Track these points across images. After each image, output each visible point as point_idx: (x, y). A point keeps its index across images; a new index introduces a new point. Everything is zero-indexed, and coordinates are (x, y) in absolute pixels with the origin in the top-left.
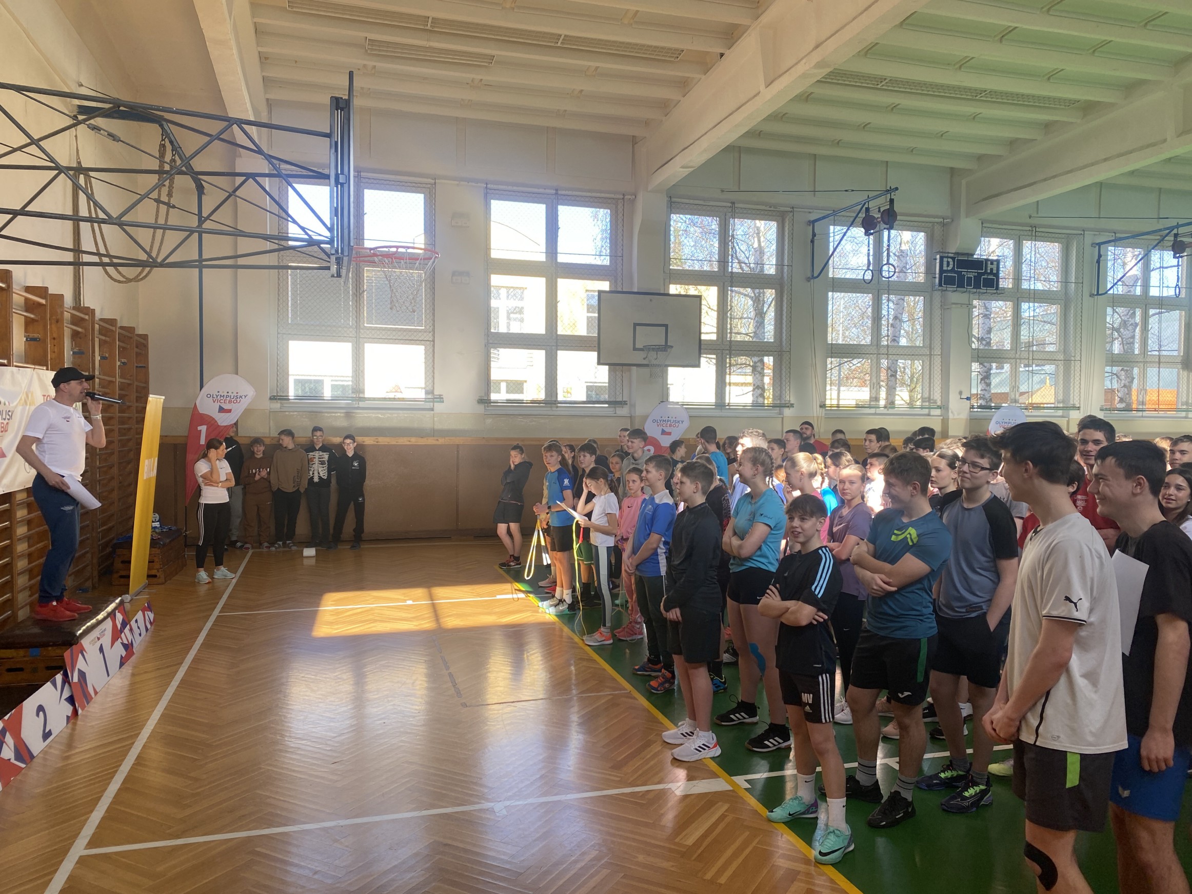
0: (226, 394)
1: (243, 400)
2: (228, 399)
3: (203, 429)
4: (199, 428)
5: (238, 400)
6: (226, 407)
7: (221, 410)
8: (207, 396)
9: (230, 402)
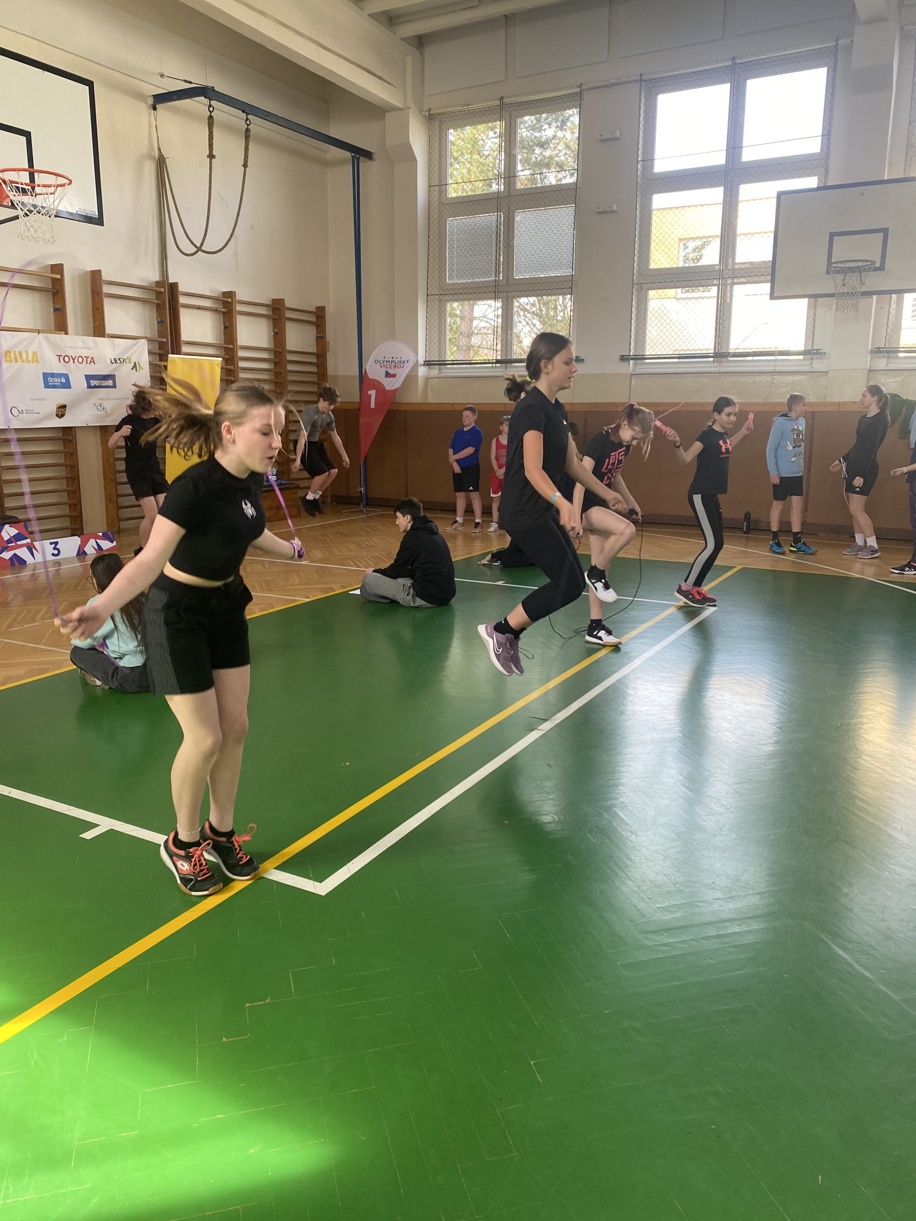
0: (391, 359)
1: (406, 364)
2: (393, 364)
3: (373, 393)
4: (370, 393)
5: (402, 365)
6: (391, 372)
7: (388, 375)
8: (376, 362)
9: (395, 367)
